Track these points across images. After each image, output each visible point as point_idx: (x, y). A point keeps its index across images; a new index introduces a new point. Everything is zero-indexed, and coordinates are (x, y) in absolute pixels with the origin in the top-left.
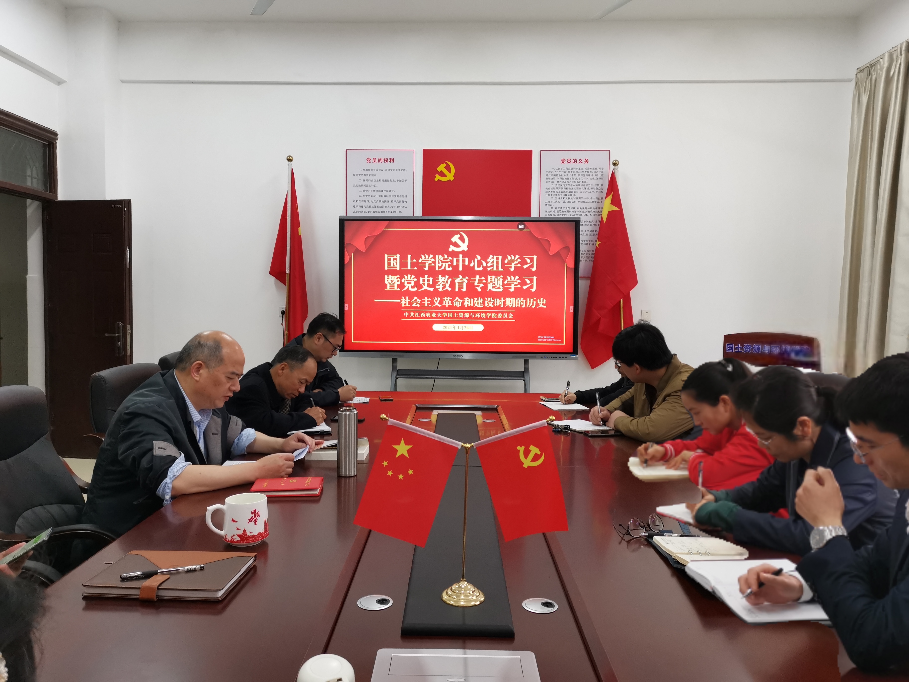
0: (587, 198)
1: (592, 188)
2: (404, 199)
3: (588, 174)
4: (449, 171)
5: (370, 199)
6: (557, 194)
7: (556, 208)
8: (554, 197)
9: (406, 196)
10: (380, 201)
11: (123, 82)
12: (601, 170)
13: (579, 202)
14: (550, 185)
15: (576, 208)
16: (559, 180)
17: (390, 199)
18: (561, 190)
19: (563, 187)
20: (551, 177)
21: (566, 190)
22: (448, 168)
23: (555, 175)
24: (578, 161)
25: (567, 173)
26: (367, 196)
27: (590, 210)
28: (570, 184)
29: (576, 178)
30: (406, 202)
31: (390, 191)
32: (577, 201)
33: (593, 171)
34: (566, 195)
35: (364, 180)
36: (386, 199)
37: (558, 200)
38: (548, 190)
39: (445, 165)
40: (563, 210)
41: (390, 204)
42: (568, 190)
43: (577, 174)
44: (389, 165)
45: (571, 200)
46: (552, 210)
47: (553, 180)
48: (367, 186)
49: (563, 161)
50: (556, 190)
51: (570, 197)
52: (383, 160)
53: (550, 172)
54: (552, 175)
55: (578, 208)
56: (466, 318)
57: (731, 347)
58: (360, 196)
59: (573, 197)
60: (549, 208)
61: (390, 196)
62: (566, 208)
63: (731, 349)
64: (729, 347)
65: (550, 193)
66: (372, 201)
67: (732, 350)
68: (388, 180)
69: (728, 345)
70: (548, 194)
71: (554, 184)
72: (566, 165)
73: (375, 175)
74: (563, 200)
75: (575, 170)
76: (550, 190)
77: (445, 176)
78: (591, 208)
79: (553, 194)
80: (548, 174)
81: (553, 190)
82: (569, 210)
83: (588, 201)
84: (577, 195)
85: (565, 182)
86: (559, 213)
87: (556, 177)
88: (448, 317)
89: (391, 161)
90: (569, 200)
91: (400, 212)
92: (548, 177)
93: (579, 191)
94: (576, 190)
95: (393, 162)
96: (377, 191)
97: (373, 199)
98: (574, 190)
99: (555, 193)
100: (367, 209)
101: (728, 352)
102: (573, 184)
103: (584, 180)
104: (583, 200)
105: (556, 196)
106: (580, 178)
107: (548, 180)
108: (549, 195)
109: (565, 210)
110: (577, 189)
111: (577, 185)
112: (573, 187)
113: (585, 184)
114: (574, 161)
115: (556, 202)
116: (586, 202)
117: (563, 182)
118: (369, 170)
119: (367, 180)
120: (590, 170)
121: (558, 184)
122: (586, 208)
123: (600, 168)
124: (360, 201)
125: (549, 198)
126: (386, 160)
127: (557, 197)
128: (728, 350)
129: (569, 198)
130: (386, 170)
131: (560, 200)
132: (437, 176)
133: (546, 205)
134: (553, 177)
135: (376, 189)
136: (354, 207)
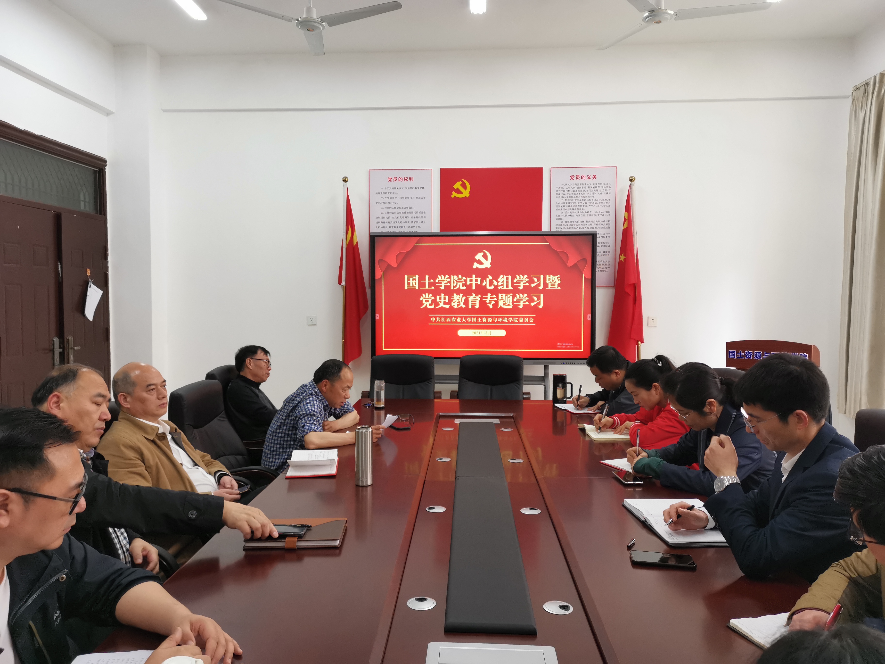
0: (596, 212)
1: (600, 203)
2: (423, 215)
3: (596, 189)
4: (465, 188)
5: (391, 215)
6: (567, 208)
7: (566, 222)
8: (564, 212)
9: (425, 213)
10: (401, 217)
11: (164, 111)
12: (608, 186)
13: (588, 215)
14: (559, 200)
15: (585, 221)
16: (568, 195)
17: (410, 215)
18: (570, 205)
19: (573, 202)
20: (561, 192)
21: (575, 205)
22: (464, 186)
23: (564, 191)
24: (587, 178)
25: (576, 189)
26: (388, 213)
27: (598, 223)
28: (579, 199)
29: (584, 194)
30: (425, 217)
31: (410, 208)
32: (586, 214)
33: (601, 186)
34: (576, 209)
35: (386, 198)
36: (407, 215)
37: (567, 214)
38: (558, 205)
39: (461, 183)
40: (572, 223)
41: (410, 220)
42: (577, 205)
43: (586, 190)
44: (408, 184)
45: (581, 214)
46: (562, 223)
47: (563, 196)
48: (389, 203)
49: (572, 177)
50: (565, 205)
51: (580, 211)
52: (403, 179)
53: (560, 188)
54: (562, 191)
55: (587, 222)
56: (489, 323)
57: (733, 353)
58: (382, 213)
59: (582, 211)
60: (559, 222)
61: (410, 212)
62: (576, 221)
63: (733, 355)
64: (731, 353)
65: (560, 208)
66: (393, 217)
67: (734, 357)
68: (408, 198)
69: (730, 352)
70: (558, 208)
71: (564, 199)
72: (575, 181)
73: (396, 193)
74: (573, 214)
75: (584, 186)
76: (560, 205)
77: (461, 193)
78: (599, 221)
79: (563, 208)
80: (558, 189)
81: (563, 205)
82: (578, 223)
83: (597, 214)
84: (586, 209)
85: (574, 197)
86: (568, 226)
87: (566, 193)
88: (473, 321)
89: (410, 180)
90: (578, 214)
91: (419, 227)
92: (558, 193)
93: (588, 205)
94: (585, 205)
95: (413, 181)
96: (398, 208)
97: (394, 215)
98: (582, 205)
99: (565, 208)
100: (388, 225)
101: (730, 358)
102: (582, 199)
103: (592, 195)
104: (592, 214)
105: (565, 211)
106: (588, 194)
107: (558, 196)
108: (559, 210)
109: (574, 223)
110: (586, 203)
111: (585, 200)
112: (582, 201)
113: (594, 199)
114: (583, 177)
115: (566, 216)
116: (595, 215)
117: (572, 197)
118: (390, 188)
119: (388, 198)
120: (597, 186)
121: (567, 199)
122: (594, 221)
123: (607, 184)
124: (382, 218)
125: (559, 213)
126: (406, 179)
127: (567, 211)
128: (730, 356)
129: (578, 212)
130: (406, 188)
131: (570, 214)
132: (454, 193)
133: (557, 219)
134: (563, 192)
135: (396, 206)
136: (377, 223)
